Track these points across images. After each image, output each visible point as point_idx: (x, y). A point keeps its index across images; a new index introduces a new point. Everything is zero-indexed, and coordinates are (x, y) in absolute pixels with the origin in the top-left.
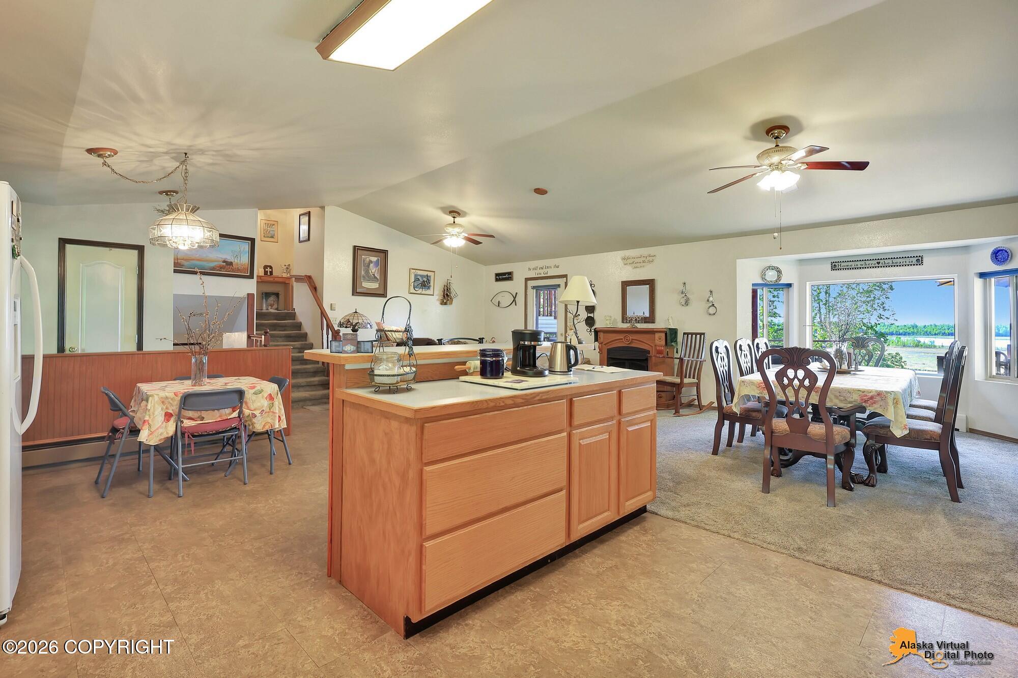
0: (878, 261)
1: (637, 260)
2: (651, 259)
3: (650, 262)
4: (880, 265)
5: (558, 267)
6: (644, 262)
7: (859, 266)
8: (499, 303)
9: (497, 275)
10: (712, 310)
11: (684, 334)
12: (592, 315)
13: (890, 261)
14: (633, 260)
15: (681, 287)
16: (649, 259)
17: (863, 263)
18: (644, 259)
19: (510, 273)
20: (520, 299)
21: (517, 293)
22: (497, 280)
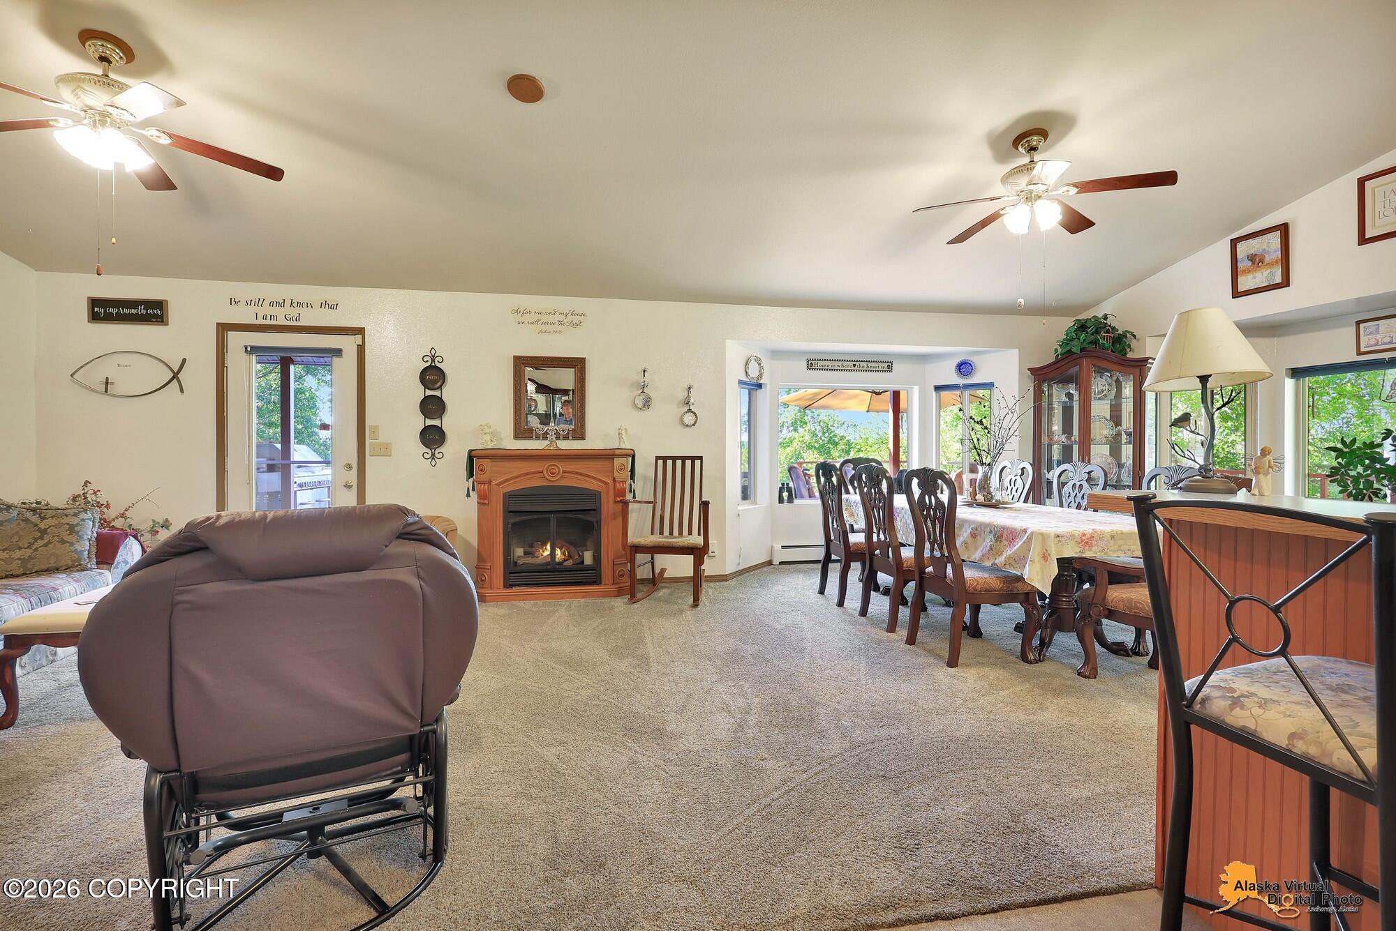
0: (854, 363)
1: (544, 318)
2: (576, 319)
3: (572, 324)
4: (856, 368)
5: (334, 307)
6: (560, 322)
7: (836, 368)
8: (107, 383)
9: (94, 302)
10: (689, 419)
11: (658, 458)
12: (436, 422)
13: (864, 364)
14: (539, 316)
15: (639, 378)
16: (574, 321)
17: (840, 363)
18: (562, 318)
19: (160, 305)
20: (201, 378)
21: (184, 360)
22: (95, 317)
